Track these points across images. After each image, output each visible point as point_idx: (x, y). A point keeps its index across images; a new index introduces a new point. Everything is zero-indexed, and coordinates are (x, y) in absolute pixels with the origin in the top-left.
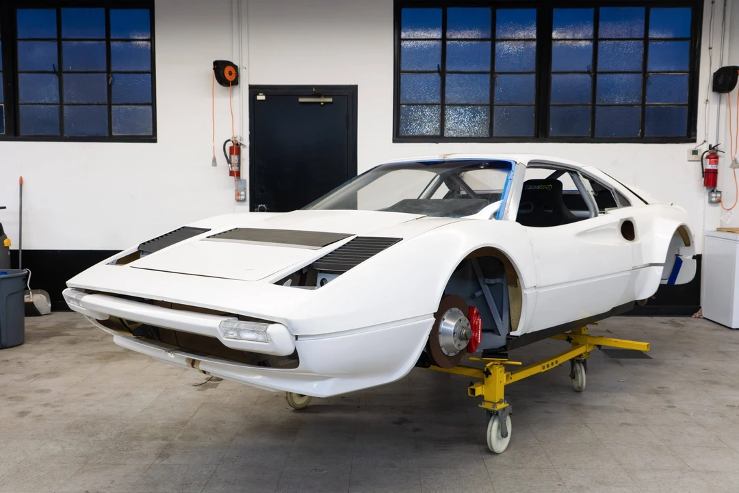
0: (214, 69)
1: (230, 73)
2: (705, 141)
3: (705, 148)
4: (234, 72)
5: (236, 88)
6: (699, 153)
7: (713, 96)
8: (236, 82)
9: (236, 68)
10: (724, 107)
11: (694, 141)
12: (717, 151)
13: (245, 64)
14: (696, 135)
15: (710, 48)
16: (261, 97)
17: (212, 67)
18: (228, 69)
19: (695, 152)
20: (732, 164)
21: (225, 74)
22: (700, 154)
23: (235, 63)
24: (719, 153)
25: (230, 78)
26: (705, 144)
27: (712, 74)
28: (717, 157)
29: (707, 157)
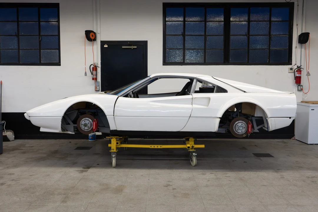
0: (85, 34)
1: (92, 36)
2: (296, 64)
3: (295, 67)
4: (94, 35)
5: (95, 42)
6: (293, 69)
7: (298, 45)
8: (95, 40)
9: (95, 33)
10: (303, 50)
11: (291, 64)
13: (99, 32)
14: (292, 62)
15: (297, 25)
16: (106, 46)
18: (91, 34)
19: (291, 69)
20: (307, 74)
21: (90, 36)
23: (95, 31)
24: (301, 69)
25: (92, 38)
27: (298, 36)
28: (301, 71)
29: (297, 71)
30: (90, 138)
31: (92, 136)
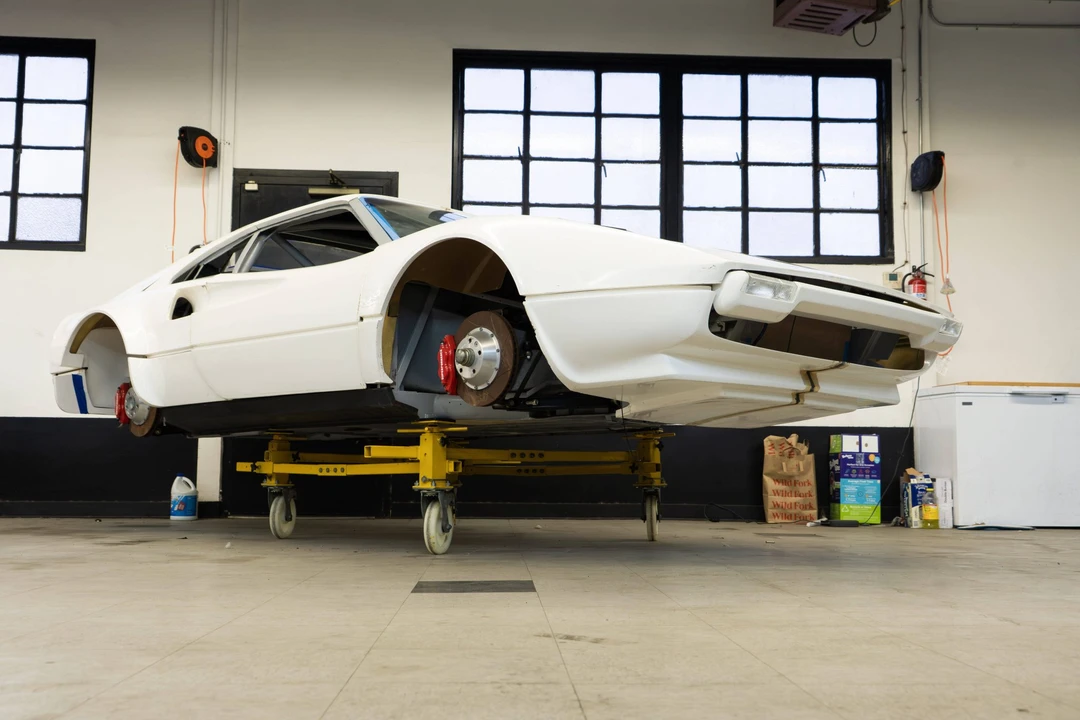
0: (179, 138)
1: (205, 147)
2: (906, 262)
3: (908, 269)
4: (210, 145)
5: (214, 173)
6: (898, 277)
7: (912, 199)
8: (213, 162)
9: (214, 141)
10: (929, 213)
11: (892, 261)
12: (925, 274)
13: (229, 137)
14: (893, 254)
15: (904, 132)
16: (251, 186)
17: (178, 135)
18: (200, 141)
19: (893, 277)
20: (944, 288)
21: (197, 148)
22: (900, 279)
23: (215, 134)
24: (927, 278)
25: (205, 155)
26: (907, 266)
27: (910, 167)
28: (924, 282)
29: (910, 283)
30: (176, 509)
31: (182, 502)
